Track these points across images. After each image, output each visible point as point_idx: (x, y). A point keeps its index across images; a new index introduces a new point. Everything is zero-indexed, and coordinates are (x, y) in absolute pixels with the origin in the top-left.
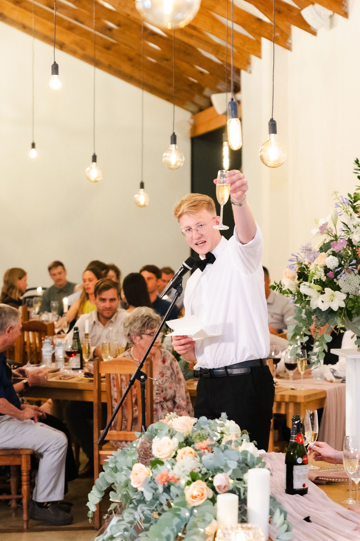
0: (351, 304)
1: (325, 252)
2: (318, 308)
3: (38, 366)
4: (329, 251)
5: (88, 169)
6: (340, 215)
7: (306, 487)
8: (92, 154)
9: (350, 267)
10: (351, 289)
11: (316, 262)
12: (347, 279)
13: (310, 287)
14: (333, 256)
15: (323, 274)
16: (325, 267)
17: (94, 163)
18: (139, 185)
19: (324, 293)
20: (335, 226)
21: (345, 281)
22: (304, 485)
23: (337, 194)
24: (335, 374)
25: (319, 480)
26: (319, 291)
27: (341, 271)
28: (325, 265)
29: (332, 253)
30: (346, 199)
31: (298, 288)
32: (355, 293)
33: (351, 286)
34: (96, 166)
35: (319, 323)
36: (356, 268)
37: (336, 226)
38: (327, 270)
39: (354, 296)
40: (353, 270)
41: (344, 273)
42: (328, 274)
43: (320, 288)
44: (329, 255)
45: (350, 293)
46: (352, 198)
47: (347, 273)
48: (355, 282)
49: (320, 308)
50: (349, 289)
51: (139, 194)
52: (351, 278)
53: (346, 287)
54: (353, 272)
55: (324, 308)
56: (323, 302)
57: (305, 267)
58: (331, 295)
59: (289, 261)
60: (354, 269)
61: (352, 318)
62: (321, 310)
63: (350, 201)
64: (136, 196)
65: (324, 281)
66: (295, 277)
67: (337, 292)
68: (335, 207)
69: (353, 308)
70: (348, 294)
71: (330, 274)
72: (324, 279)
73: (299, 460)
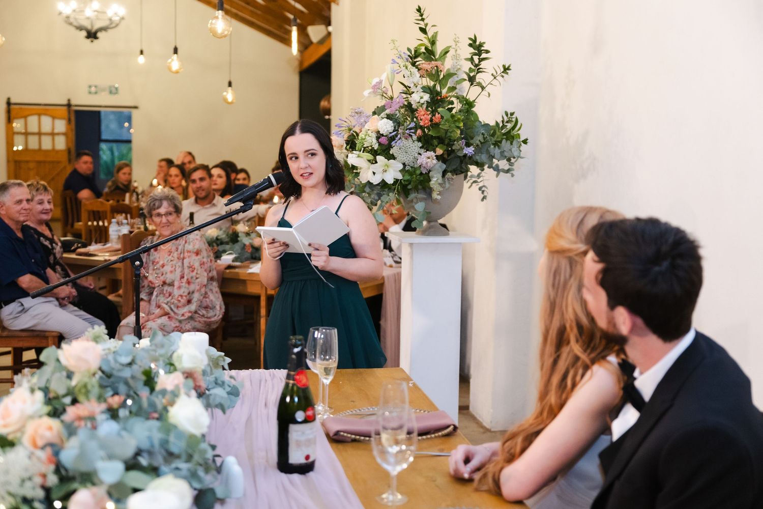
0: (407, 177)
1: (378, 116)
2: (369, 181)
3: (104, 245)
4: (383, 115)
5: (170, 60)
6: (397, 73)
7: (311, 460)
8: (173, 47)
9: (407, 132)
10: (408, 159)
11: (367, 127)
12: (403, 146)
13: (358, 156)
14: (388, 119)
15: (375, 141)
16: (378, 132)
17: (176, 55)
18: (227, 84)
19: (376, 162)
20: (391, 86)
21: (400, 149)
22: (307, 457)
23: (395, 42)
24: (395, 259)
25: (340, 435)
26: (369, 161)
27: (396, 135)
28: (377, 131)
29: (386, 116)
30: (404, 53)
31: (345, 159)
32: (413, 164)
33: (407, 155)
34: (178, 57)
35: (370, 200)
36: (415, 133)
37: (393, 87)
38: (379, 135)
39: (412, 167)
40: (411, 136)
41: (400, 138)
42: (380, 140)
43: (371, 157)
44: (383, 118)
45: (406, 164)
46: (411, 53)
47: (403, 139)
48: (414, 150)
49: (371, 181)
50: (405, 158)
51: (227, 92)
52: (408, 145)
53: (402, 156)
54: (410, 138)
55: (376, 180)
56: (374, 173)
57: (355, 134)
58: (385, 166)
59: (336, 126)
60: (411, 134)
61: (409, 194)
62: (372, 184)
63: (409, 56)
64: (225, 94)
65: (376, 149)
66: (342, 146)
67: (392, 161)
68: (392, 63)
69: (409, 182)
70: (404, 164)
71: (383, 140)
72: (376, 147)
73: (300, 416)
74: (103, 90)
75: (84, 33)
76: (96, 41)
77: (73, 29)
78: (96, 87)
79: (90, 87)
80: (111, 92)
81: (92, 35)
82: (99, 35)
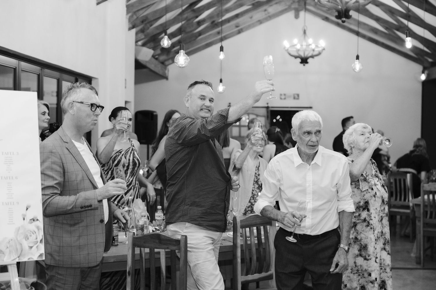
74: (290, 97)
75: (299, 60)
76: (306, 65)
77: (293, 58)
78: (285, 95)
79: (281, 95)
80: (294, 98)
81: (304, 61)
82: (309, 60)
